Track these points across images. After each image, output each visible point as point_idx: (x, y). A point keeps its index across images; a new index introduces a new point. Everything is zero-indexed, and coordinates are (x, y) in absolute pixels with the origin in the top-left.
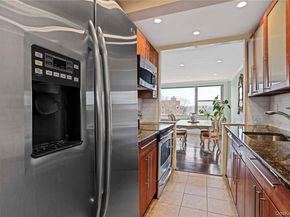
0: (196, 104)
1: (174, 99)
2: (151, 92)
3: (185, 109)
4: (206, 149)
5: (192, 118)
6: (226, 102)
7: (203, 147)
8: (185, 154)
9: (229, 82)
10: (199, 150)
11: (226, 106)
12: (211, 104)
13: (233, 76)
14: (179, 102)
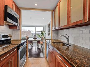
0: (36, 32)
1: (29, 30)
2: (16, 26)
3: (32, 34)
4: (39, 47)
5: (34, 37)
6: (45, 32)
7: (38, 47)
8: (32, 50)
9: (45, 26)
10: (37, 48)
11: (45, 33)
12: (40, 33)
13: (47, 24)
14: (30, 32)
